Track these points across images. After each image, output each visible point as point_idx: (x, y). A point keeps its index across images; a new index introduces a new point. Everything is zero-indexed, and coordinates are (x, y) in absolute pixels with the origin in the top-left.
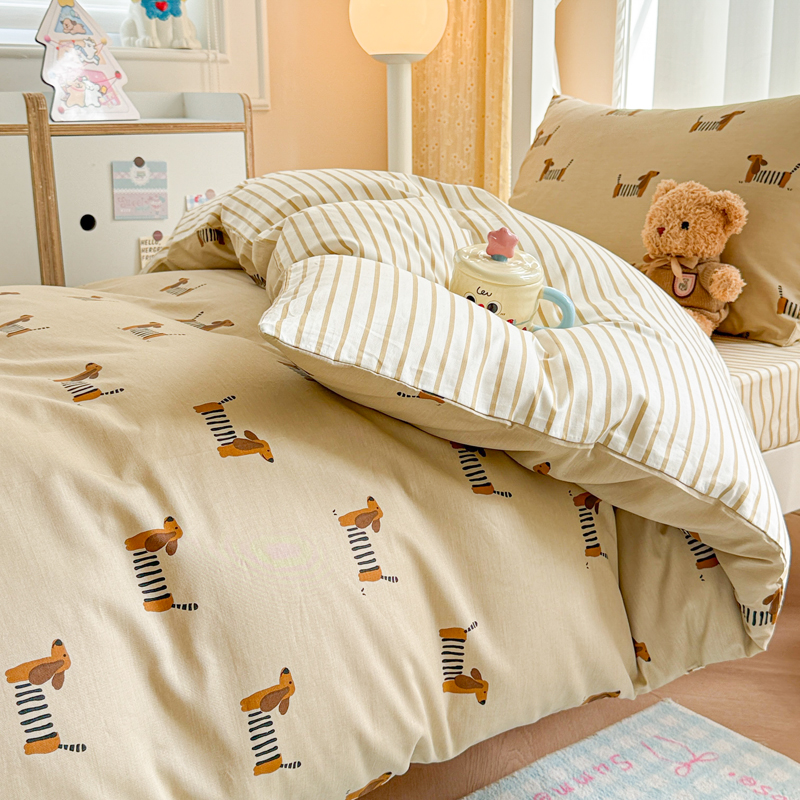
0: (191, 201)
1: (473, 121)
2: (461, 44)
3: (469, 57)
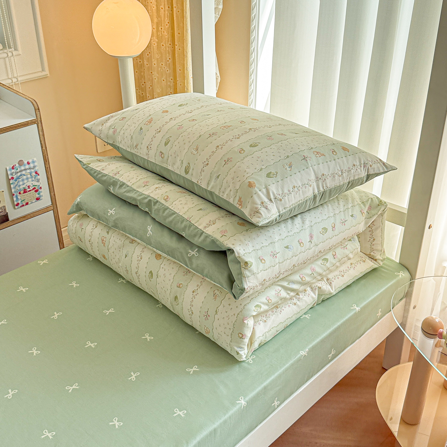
0: (10, 170)
1: (171, 79)
2: (162, 34)
3: (166, 42)
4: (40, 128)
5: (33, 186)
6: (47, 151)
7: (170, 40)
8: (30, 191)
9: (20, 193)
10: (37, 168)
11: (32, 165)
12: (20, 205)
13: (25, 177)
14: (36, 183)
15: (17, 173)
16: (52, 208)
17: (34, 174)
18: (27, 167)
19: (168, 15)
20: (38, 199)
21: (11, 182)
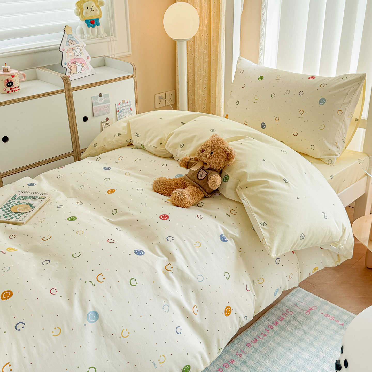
0: (117, 105)
1: (207, 57)
2: (202, 28)
3: (205, 33)
4: (135, 81)
6: (137, 95)
7: (207, 32)
11: (129, 104)
13: (125, 111)
15: (121, 108)
17: (130, 109)
18: (127, 104)
19: (207, 15)
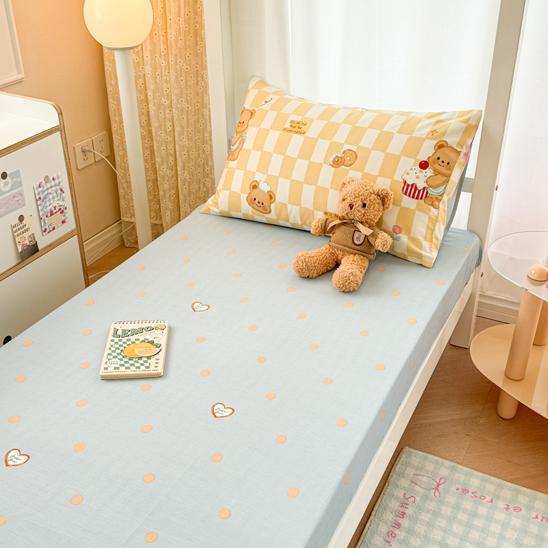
0: (37, 189)
4: (63, 136)
5: (60, 206)
8: (56, 212)
9: (47, 216)
10: (61, 184)
11: (57, 181)
12: (47, 231)
13: (51, 196)
14: (61, 203)
15: (44, 191)
16: (76, 232)
17: (59, 191)
18: (53, 183)
20: (63, 222)
21: (39, 202)
